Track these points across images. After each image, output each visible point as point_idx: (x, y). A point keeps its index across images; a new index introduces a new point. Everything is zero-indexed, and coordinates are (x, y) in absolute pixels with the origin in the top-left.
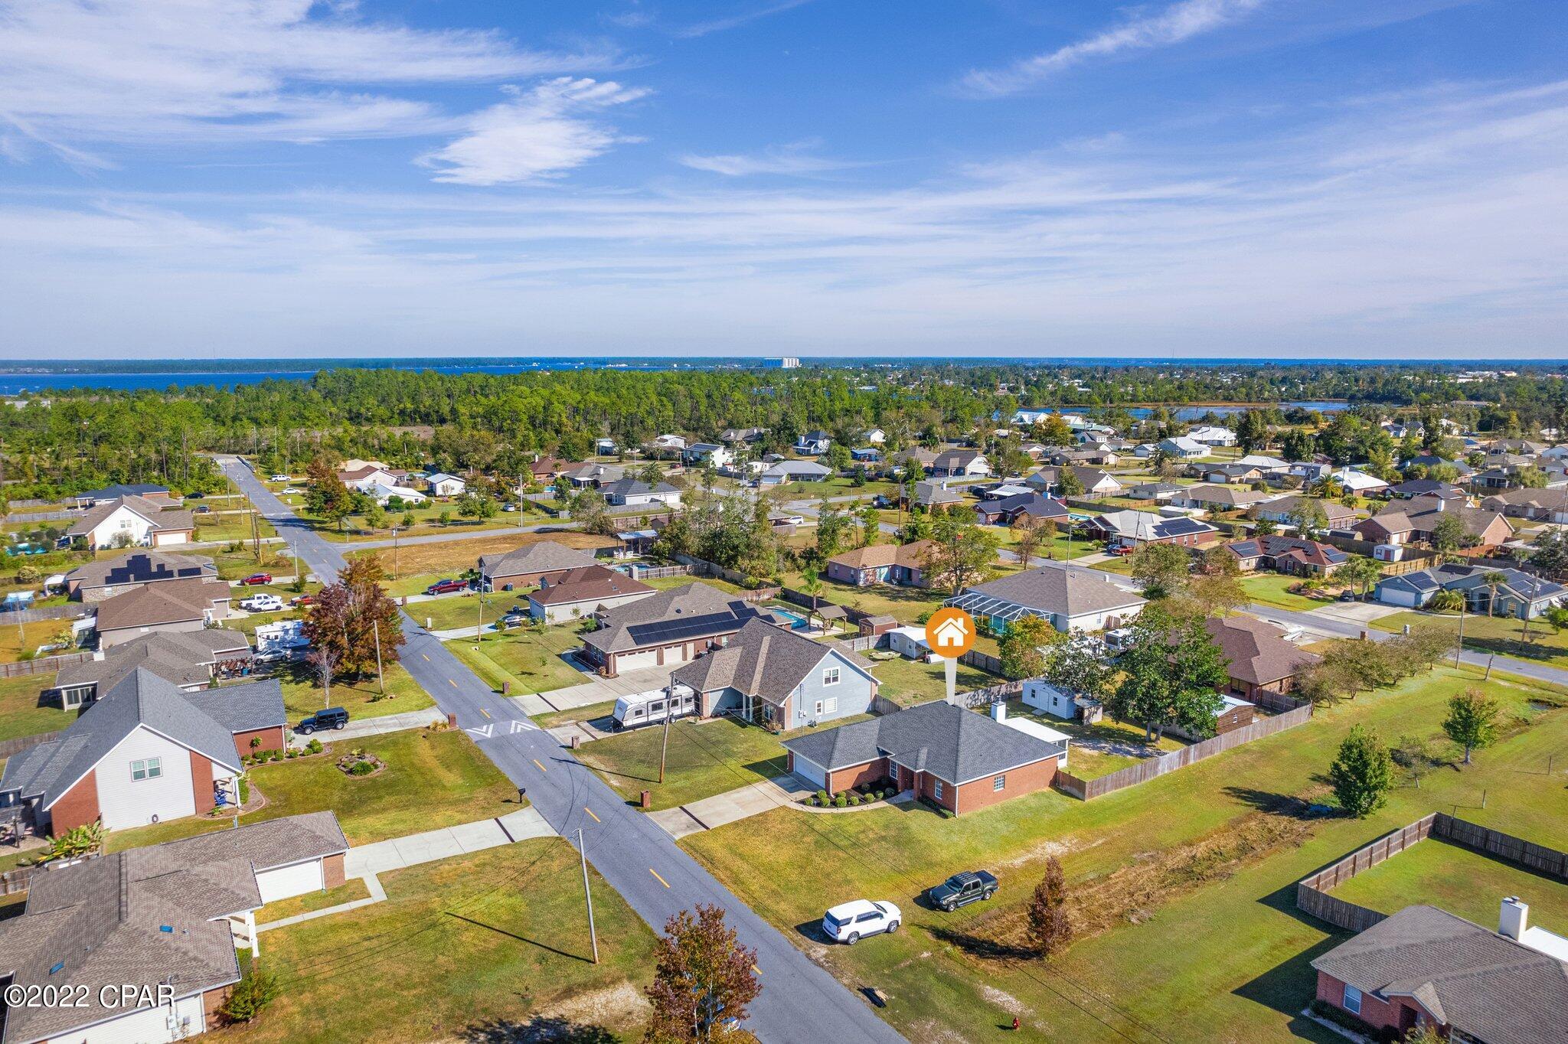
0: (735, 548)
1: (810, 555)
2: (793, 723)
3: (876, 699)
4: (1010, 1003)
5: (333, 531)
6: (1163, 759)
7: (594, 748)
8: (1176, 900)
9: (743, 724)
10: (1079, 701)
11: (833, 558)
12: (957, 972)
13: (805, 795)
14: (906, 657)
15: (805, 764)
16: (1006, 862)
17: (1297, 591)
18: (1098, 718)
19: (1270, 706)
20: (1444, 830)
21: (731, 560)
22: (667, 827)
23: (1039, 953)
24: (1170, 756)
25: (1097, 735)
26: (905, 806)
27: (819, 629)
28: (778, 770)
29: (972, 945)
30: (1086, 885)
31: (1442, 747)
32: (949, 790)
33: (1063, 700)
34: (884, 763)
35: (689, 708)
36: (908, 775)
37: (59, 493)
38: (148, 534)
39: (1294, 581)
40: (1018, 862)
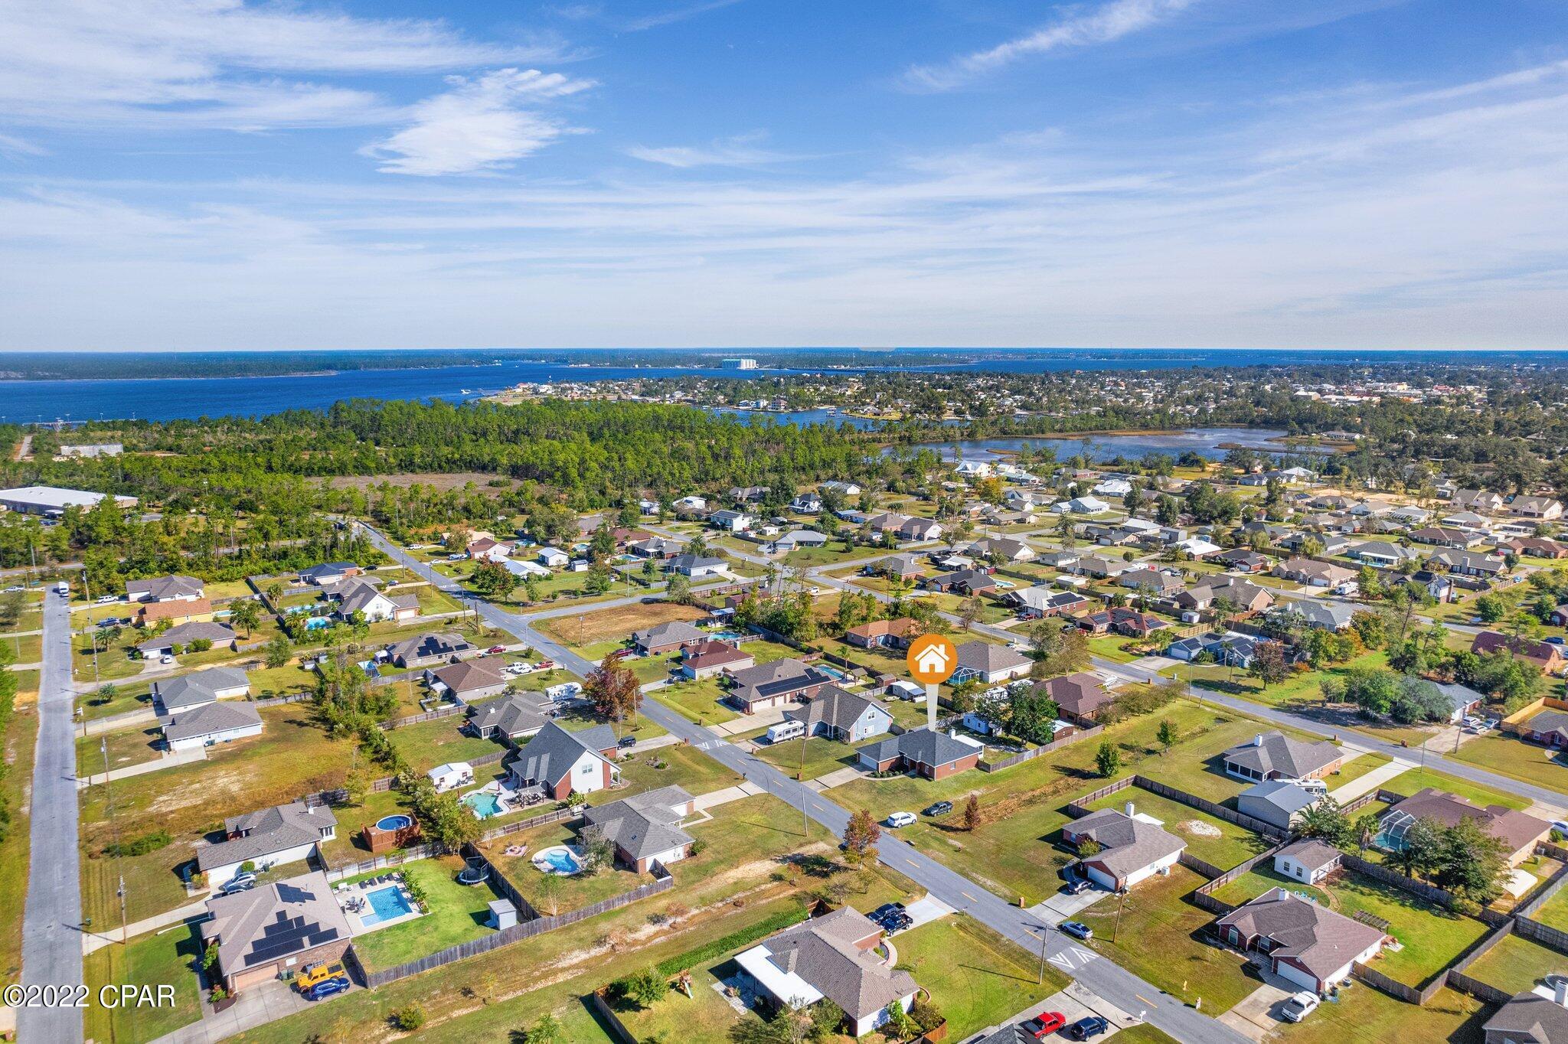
0: (791, 624)
1: (835, 626)
2: (853, 739)
3: (892, 725)
4: (959, 844)
5: (502, 603)
6: (1027, 753)
7: (762, 753)
8: (1022, 811)
9: (830, 739)
10: (991, 725)
11: (848, 629)
12: (939, 836)
13: (869, 773)
14: (902, 699)
15: (865, 759)
16: (956, 798)
17: (1125, 649)
18: (1000, 733)
19: (1085, 725)
20: (1138, 782)
21: (790, 631)
22: (813, 788)
23: (968, 830)
24: (1031, 752)
25: (999, 742)
26: (913, 777)
27: (851, 681)
28: (853, 761)
29: (943, 828)
30: (988, 806)
31: (1157, 745)
32: (932, 770)
33: (983, 724)
34: (902, 758)
35: (802, 732)
36: (913, 763)
37: (278, 569)
38: (392, 612)
39: (1125, 640)
40: (961, 799)
